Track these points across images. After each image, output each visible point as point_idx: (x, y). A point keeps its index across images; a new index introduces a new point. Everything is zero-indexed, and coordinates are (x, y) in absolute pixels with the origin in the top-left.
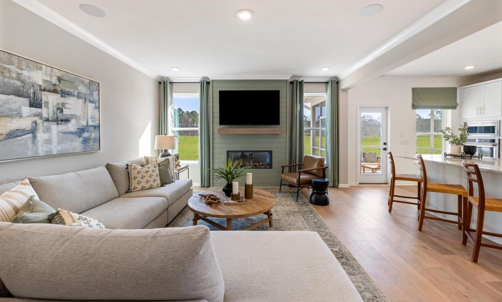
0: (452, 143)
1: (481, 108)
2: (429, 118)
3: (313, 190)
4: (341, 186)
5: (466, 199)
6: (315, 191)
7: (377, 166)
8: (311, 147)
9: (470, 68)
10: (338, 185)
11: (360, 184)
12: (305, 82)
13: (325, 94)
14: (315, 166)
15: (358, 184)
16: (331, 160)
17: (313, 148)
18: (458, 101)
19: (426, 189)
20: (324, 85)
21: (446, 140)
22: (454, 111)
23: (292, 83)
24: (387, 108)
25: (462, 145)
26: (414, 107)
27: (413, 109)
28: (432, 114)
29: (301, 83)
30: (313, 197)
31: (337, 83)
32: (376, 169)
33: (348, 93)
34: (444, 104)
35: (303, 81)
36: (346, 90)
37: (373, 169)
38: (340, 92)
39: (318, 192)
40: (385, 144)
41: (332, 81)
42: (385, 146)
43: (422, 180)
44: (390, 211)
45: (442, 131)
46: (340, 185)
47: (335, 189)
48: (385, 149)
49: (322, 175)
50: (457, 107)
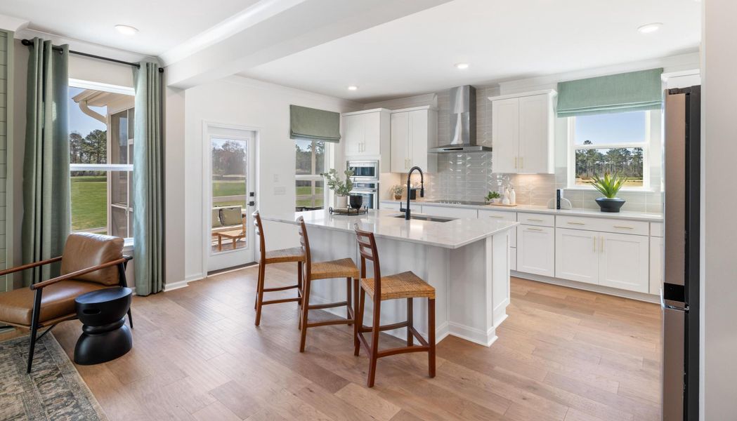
0: (338, 192)
1: (362, 144)
2: (308, 151)
3: (84, 328)
4: (169, 287)
5: (357, 282)
6: (90, 329)
7: (241, 231)
8: (109, 205)
9: (353, 90)
10: (163, 287)
11: (209, 273)
12: (70, 52)
13: (133, 89)
14: (97, 260)
15: (206, 276)
16: (147, 236)
17: (112, 207)
18: (341, 132)
19: (310, 277)
20: (129, 70)
21: (331, 188)
22: (337, 144)
23: (28, 44)
24: (255, 132)
25: (348, 194)
26: (293, 135)
27: (291, 138)
28: (313, 147)
29: (59, 51)
30: (85, 346)
31: (161, 71)
32: (240, 237)
33: (184, 96)
34: (327, 135)
35: (66, 46)
36: (179, 89)
37: (235, 238)
38: (168, 92)
39: (100, 328)
40: (252, 194)
41: (147, 65)
42: (251, 199)
43: (304, 257)
44: (257, 323)
45: (326, 175)
46: (166, 286)
47: (154, 297)
48: (252, 204)
49: (114, 279)
50: (341, 140)
